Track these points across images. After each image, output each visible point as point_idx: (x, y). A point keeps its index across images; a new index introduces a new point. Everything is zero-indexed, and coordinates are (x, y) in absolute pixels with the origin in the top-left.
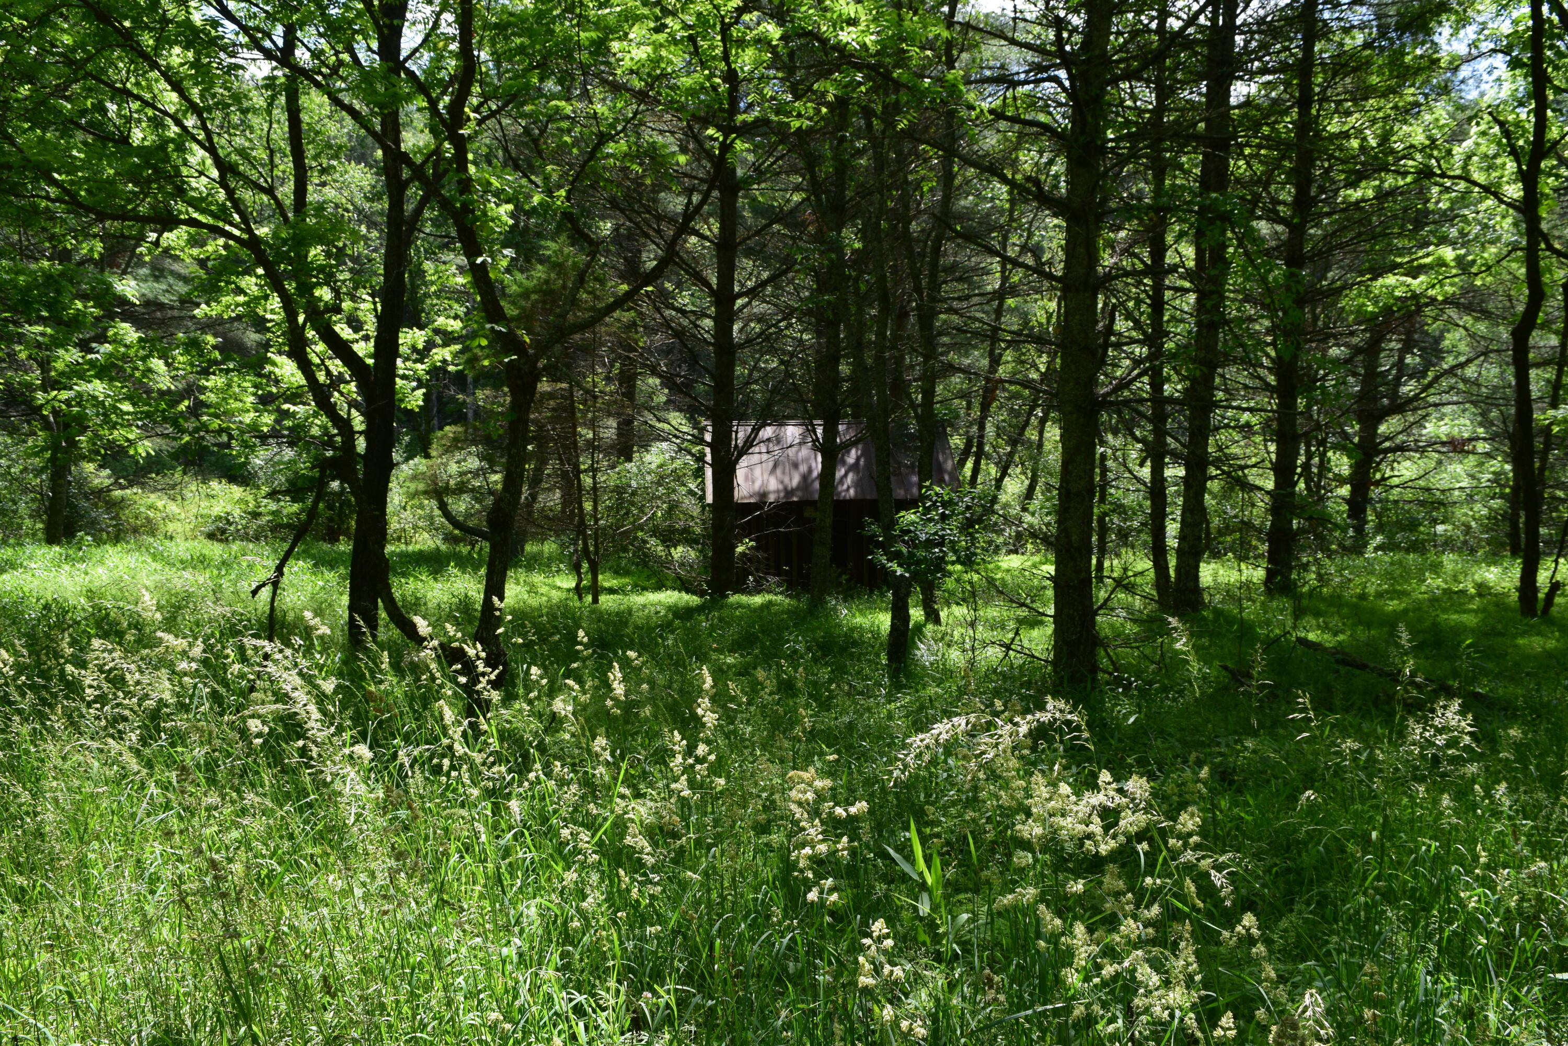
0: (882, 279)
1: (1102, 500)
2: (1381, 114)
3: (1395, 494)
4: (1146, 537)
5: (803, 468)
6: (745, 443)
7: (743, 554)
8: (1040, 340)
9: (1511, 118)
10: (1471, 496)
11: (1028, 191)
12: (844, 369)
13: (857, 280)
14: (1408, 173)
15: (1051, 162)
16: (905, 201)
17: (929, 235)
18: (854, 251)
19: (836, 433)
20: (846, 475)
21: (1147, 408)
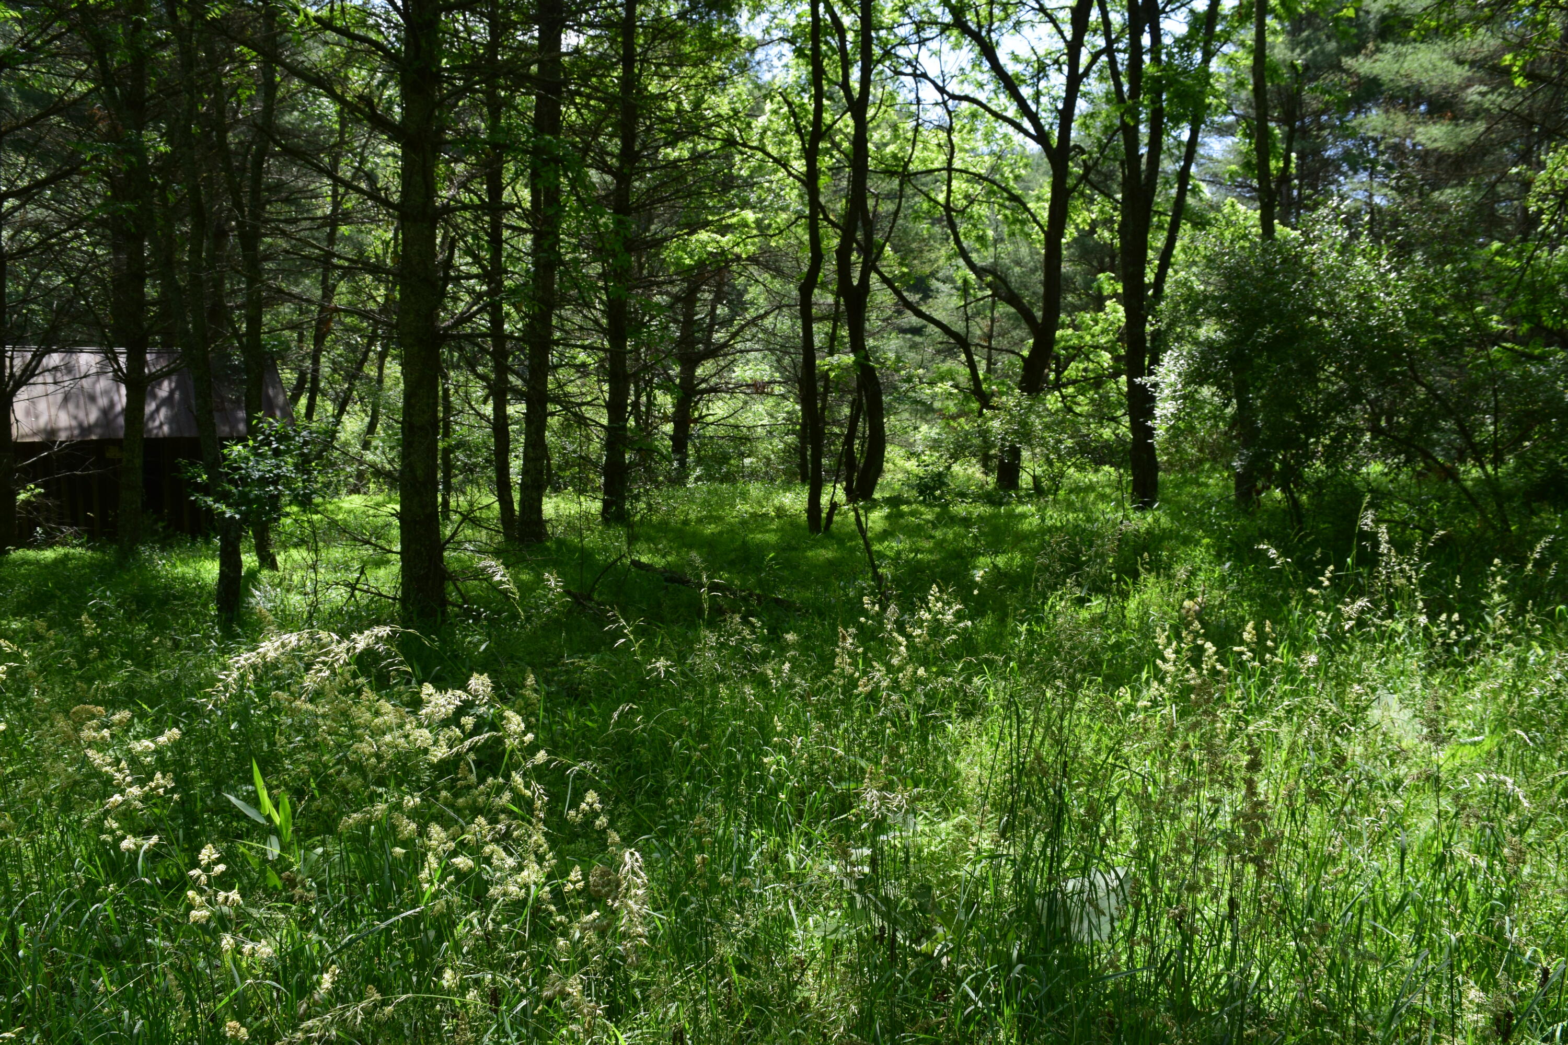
0: (195, 190)
1: (447, 434)
2: (693, 82)
3: (710, 431)
4: (491, 473)
5: (103, 402)
6: (24, 371)
7: (27, 502)
8: (376, 270)
9: (797, 100)
10: (770, 432)
11: (361, 111)
12: (151, 291)
13: (163, 189)
14: (716, 139)
15: (383, 84)
16: (219, 105)
17: (249, 148)
18: (159, 157)
19: (144, 363)
20: (157, 410)
21: (489, 344)
